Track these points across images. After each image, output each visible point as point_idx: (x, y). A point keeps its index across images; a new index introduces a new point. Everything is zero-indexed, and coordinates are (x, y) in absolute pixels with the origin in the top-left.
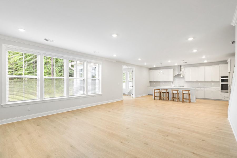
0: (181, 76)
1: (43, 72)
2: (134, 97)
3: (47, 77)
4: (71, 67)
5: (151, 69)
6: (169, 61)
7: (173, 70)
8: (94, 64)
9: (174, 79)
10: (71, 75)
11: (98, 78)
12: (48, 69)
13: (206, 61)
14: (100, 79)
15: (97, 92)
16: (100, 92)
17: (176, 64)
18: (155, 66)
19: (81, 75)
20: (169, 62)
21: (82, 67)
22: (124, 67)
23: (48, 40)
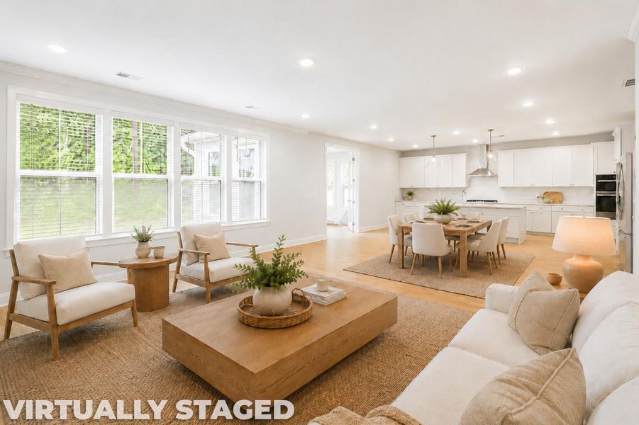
0: (487, 173)
1: (112, 160)
2: (357, 229)
3: (122, 174)
4: (185, 149)
5: (404, 154)
6: (456, 132)
7: (467, 155)
8: (249, 141)
9: (469, 181)
10: (186, 169)
11: (259, 180)
12: (123, 152)
13: (556, 134)
14: (265, 181)
15: (256, 216)
16: (265, 215)
17: (475, 141)
18: (416, 147)
19: (214, 171)
20: (457, 134)
21: (215, 148)
22: (331, 149)
23: (125, 76)
